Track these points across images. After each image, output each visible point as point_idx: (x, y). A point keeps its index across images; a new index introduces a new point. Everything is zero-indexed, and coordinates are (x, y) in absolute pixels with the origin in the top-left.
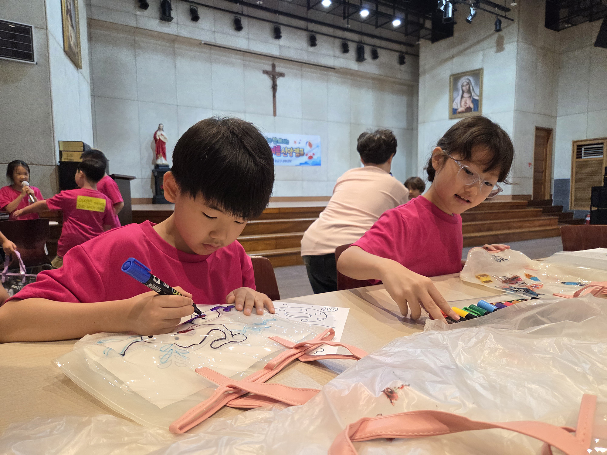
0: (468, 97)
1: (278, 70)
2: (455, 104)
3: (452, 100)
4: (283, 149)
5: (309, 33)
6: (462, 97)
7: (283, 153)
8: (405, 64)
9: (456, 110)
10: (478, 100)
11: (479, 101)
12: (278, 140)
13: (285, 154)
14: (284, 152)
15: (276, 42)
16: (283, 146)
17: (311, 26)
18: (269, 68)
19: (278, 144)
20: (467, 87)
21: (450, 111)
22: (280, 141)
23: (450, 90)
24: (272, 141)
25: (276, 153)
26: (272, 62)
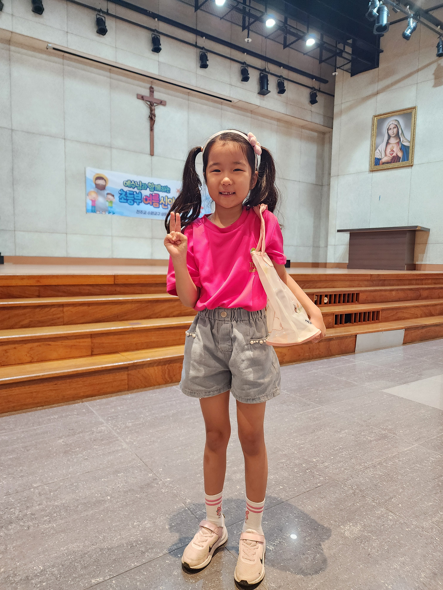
0: (396, 143)
1: (158, 95)
2: (379, 152)
3: (374, 147)
4: (162, 198)
5: (199, 50)
6: (388, 143)
7: (162, 204)
8: (316, 104)
9: (379, 159)
10: (408, 147)
11: (411, 148)
12: (156, 186)
13: (165, 205)
14: (164, 203)
15: (155, 56)
16: (162, 194)
17: (203, 42)
18: (146, 92)
19: (155, 192)
20: (395, 130)
21: (371, 161)
22: (159, 188)
23: (372, 135)
24: (148, 187)
25: (153, 203)
26: (150, 85)
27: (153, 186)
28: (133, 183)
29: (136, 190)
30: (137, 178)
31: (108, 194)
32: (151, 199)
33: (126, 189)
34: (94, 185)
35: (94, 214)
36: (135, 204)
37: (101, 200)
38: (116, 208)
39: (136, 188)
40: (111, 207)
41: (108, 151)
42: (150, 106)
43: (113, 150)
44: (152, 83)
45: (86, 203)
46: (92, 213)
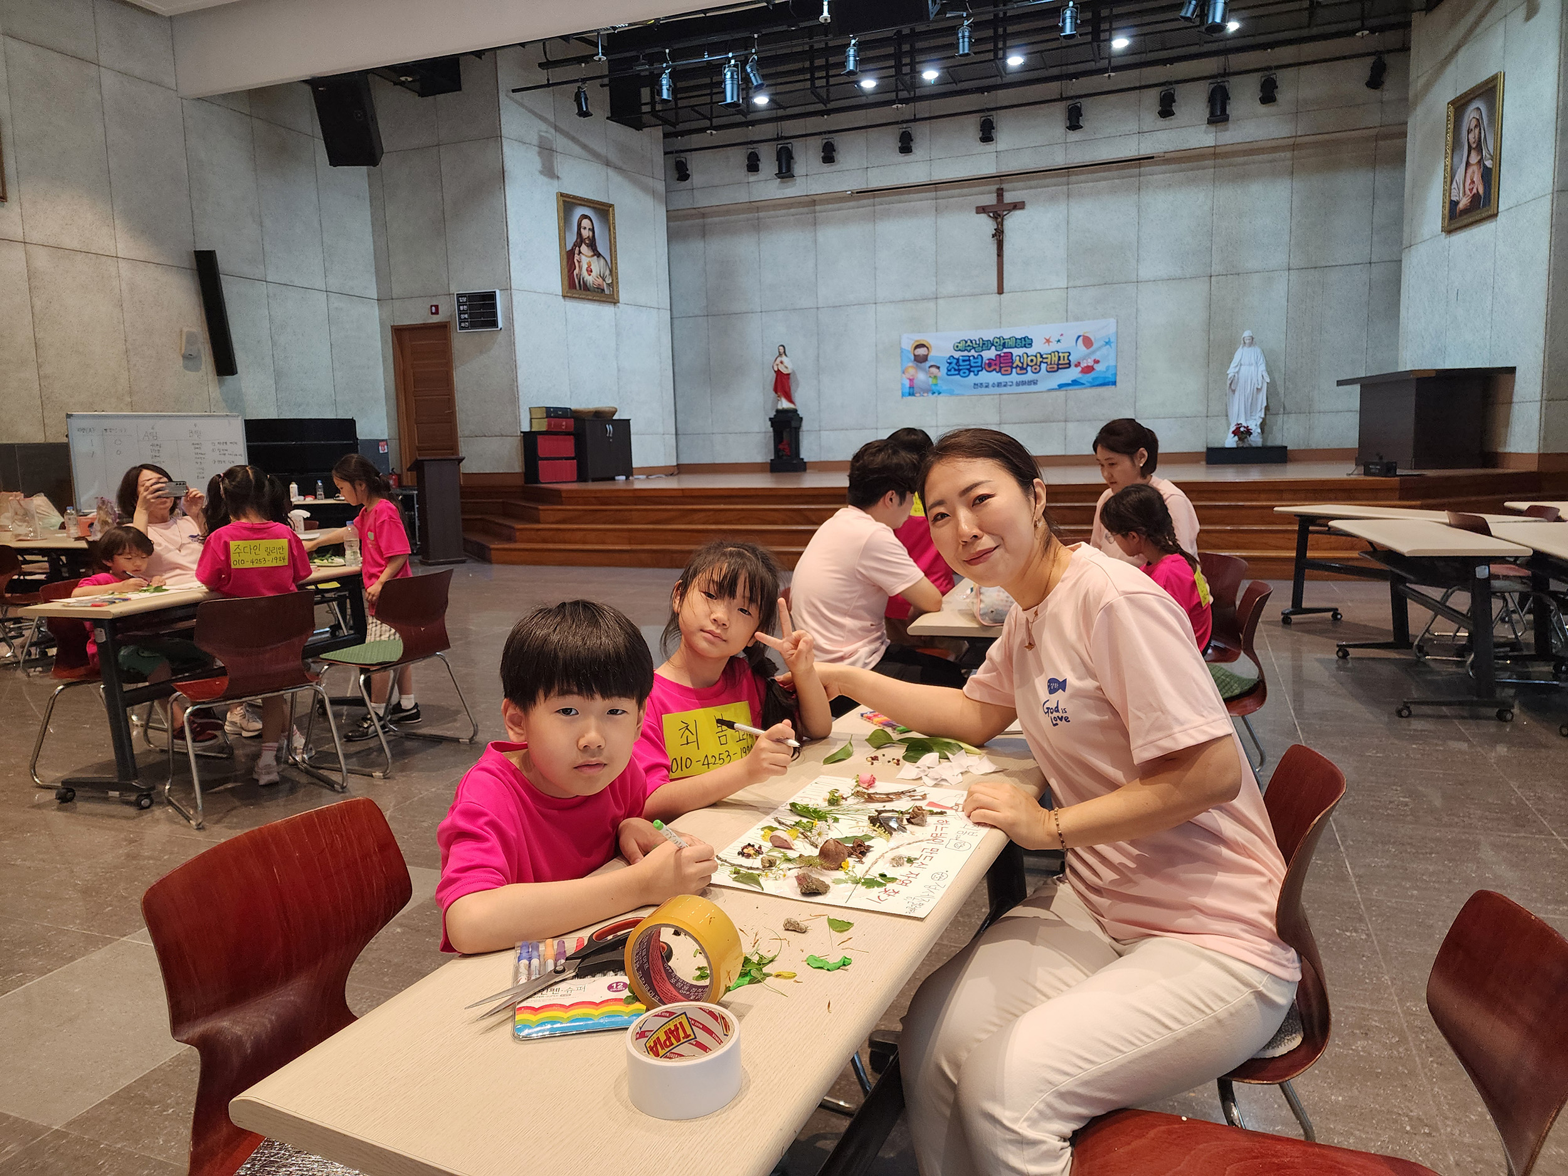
0: (1477, 163)
1: (1009, 198)
2: (1455, 187)
4: (1018, 358)
5: (1067, 104)
6: (1468, 164)
7: (1016, 366)
9: (1456, 204)
10: (1492, 171)
12: (1007, 341)
13: (1022, 368)
14: (1020, 365)
15: (989, 147)
16: (1016, 352)
18: (990, 200)
19: (1005, 350)
20: (1477, 131)
22: (1012, 343)
23: (1447, 148)
24: (993, 345)
25: (1001, 368)
26: (998, 186)
27: (1002, 341)
28: (969, 343)
29: (973, 352)
30: (975, 335)
31: (931, 366)
32: (998, 362)
33: (957, 355)
34: (912, 357)
35: (913, 398)
36: (972, 374)
37: (921, 377)
38: (943, 387)
39: (973, 351)
40: (936, 385)
41: (931, 305)
42: (995, 218)
43: (940, 301)
44: (1001, 182)
45: (902, 384)
46: (910, 397)
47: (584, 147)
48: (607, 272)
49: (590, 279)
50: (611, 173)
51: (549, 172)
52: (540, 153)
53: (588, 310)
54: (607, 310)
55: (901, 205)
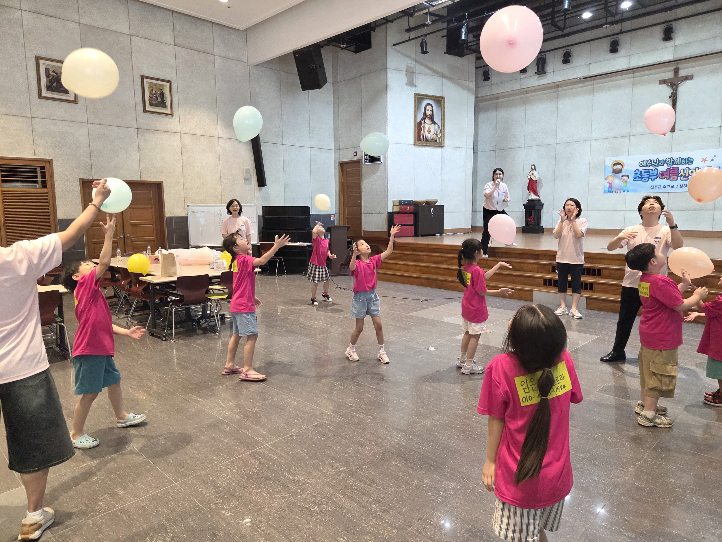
1: (683, 73)
4: (682, 171)
7: (682, 175)
12: (675, 160)
13: (685, 177)
16: (681, 167)
18: (670, 75)
19: (674, 166)
22: (679, 161)
24: (665, 163)
25: (670, 177)
26: (675, 67)
27: (672, 160)
28: (649, 161)
31: (622, 176)
32: (668, 173)
33: (641, 169)
34: (612, 171)
35: (611, 194)
37: (617, 182)
38: (630, 187)
39: (652, 166)
40: (626, 186)
41: (626, 140)
42: (672, 86)
43: (632, 138)
44: (678, 64)
45: (605, 186)
46: (609, 193)
47: (431, 69)
48: (439, 131)
49: (429, 136)
50: (444, 80)
51: (411, 83)
52: (406, 75)
53: (427, 151)
54: (437, 151)
55: (611, 83)
